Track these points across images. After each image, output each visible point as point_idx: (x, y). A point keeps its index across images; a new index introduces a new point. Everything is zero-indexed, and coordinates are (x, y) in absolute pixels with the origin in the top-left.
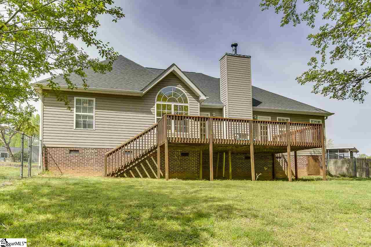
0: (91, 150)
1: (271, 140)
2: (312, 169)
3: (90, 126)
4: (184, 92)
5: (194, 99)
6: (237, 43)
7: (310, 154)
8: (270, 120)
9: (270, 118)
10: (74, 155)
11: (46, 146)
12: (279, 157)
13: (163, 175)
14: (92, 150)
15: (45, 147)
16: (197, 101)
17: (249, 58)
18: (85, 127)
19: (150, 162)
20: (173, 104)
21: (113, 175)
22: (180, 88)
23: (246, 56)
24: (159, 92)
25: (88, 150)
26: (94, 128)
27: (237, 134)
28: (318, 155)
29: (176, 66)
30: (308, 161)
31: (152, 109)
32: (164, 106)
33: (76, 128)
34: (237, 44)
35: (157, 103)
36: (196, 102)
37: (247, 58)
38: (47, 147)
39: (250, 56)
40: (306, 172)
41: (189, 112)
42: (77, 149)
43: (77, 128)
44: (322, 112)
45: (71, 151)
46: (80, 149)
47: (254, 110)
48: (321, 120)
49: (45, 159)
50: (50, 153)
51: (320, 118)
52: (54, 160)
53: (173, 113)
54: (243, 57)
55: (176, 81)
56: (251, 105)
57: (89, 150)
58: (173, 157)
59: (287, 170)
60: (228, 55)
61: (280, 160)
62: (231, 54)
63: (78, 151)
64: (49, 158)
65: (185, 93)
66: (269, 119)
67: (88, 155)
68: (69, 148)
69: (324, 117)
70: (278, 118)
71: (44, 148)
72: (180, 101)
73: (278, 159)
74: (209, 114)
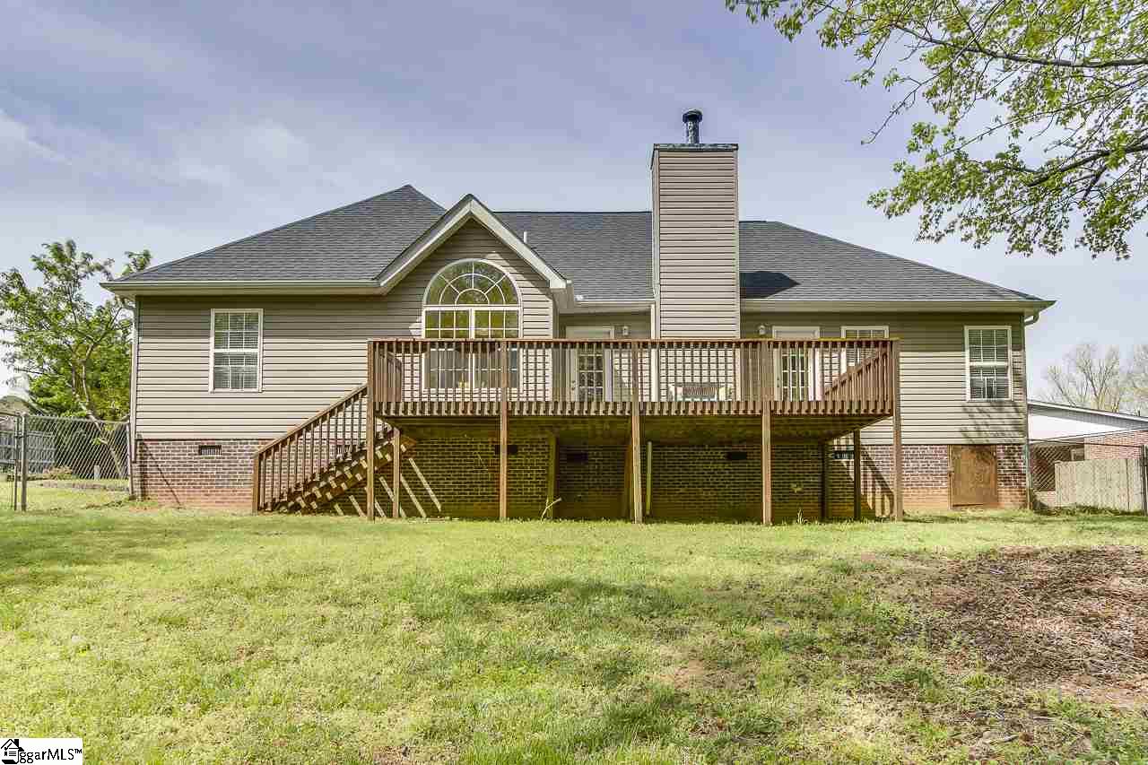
0: (251, 443)
1: (817, 399)
2: (967, 487)
3: (250, 381)
4: (509, 272)
5: (537, 291)
6: (700, 110)
7: (964, 441)
8: (817, 336)
9: (817, 329)
10: (209, 458)
11: (144, 436)
12: (846, 452)
13: (442, 508)
14: (255, 443)
15: (141, 440)
16: (547, 295)
17: (731, 151)
18: (235, 385)
19: (426, 472)
20: (474, 309)
21: (275, 506)
22: (494, 260)
23: (720, 147)
24: (435, 277)
25: (244, 444)
26: (259, 387)
27: (677, 385)
28: (992, 441)
29: (477, 201)
30: (956, 462)
31: (414, 325)
32: (447, 317)
33: (214, 388)
34: (700, 113)
35: (428, 309)
36: (544, 298)
37: (726, 150)
38: (146, 440)
39: (737, 145)
40: (946, 499)
41: (520, 329)
42: (216, 443)
43: (217, 390)
44: (1015, 299)
45: (202, 448)
46: (225, 444)
47: (748, 309)
48: (1009, 328)
49: (141, 469)
50: (151, 455)
51: (1003, 320)
52: (161, 473)
53: (472, 336)
54: (713, 151)
55: (482, 243)
56: (737, 295)
57: (247, 443)
58: (471, 457)
59: (874, 492)
60: (660, 150)
61: (848, 462)
62: (671, 147)
63: (219, 447)
64: (151, 466)
65: (509, 276)
66: (813, 333)
67: (244, 458)
68: (197, 440)
69: (1021, 315)
70: (844, 329)
71: (139, 443)
72: (495, 299)
73: (841, 458)
74: (612, 330)
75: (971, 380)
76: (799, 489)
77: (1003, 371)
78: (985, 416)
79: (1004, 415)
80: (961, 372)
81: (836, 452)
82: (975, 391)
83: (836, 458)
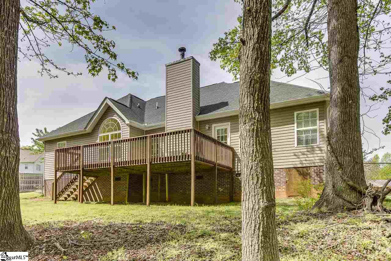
75: (297, 137)
76: (222, 190)
77: (315, 131)
78: (305, 156)
79: (315, 155)
80: (292, 134)
81: (237, 174)
82: (299, 142)
83: (237, 176)
